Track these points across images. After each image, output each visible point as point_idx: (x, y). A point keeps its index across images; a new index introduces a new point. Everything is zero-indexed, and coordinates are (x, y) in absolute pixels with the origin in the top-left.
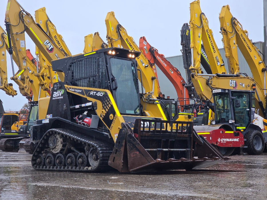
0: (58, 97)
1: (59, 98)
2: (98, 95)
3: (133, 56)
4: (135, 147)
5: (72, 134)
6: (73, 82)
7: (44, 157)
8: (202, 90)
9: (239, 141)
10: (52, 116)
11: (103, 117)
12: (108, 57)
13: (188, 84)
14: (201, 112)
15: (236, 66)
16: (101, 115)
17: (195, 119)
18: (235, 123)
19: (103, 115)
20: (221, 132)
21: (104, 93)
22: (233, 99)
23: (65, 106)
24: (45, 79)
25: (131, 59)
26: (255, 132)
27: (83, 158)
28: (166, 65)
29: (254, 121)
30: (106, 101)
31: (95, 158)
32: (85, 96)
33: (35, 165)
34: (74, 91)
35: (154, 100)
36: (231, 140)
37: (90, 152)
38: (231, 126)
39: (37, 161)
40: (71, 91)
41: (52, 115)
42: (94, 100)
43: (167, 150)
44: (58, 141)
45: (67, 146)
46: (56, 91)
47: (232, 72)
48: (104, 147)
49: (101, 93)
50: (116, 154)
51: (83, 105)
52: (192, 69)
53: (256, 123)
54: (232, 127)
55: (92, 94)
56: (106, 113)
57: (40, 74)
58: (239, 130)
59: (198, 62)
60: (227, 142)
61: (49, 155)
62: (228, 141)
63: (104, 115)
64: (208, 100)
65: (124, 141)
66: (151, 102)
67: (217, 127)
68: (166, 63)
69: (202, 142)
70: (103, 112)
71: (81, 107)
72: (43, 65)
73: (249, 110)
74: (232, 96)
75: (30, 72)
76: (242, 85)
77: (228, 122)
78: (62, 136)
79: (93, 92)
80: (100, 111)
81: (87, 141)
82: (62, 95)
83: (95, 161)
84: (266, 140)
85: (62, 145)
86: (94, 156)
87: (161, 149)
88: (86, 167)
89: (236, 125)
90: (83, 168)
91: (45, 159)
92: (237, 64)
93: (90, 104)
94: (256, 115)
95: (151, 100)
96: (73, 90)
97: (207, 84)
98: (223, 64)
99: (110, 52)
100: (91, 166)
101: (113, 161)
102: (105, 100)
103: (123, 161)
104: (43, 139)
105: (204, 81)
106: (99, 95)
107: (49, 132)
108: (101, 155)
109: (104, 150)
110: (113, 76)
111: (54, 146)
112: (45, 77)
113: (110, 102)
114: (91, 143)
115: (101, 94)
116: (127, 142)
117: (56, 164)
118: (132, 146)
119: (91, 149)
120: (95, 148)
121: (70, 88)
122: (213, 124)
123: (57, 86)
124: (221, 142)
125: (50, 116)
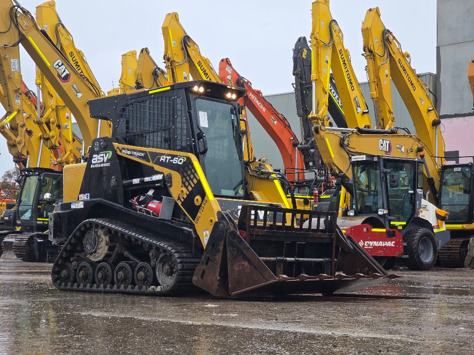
0: (100, 163)
1: (102, 165)
2: (173, 162)
3: (234, 96)
4: (242, 253)
5: (126, 229)
6: (128, 139)
7: (75, 268)
8: (333, 156)
9: (395, 247)
10: (89, 196)
11: (183, 200)
12: (191, 97)
13: (303, 143)
14: (327, 194)
15: (388, 115)
16: (179, 197)
17: (316, 206)
18: (389, 214)
19: (183, 198)
20: (365, 230)
21: (185, 159)
22: (386, 174)
23: (114, 180)
24: (52, 128)
25: (229, 101)
26: (421, 231)
27: (147, 270)
28: (264, 110)
29: (421, 211)
30: (189, 173)
31: (169, 271)
32: (150, 164)
33: (59, 282)
34: (131, 155)
35: (270, 174)
36: (381, 244)
37: (159, 259)
38: (382, 220)
39: (62, 275)
40: (125, 153)
41: (89, 194)
42: (166, 171)
43: (292, 259)
44: (101, 240)
45: (116, 249)
46: (98, 153)
47: (382, 125)
48: (184, 252)
49: (179, 158)
50: (207, 264)
51: (147, 179)
52: (313, 118)
53: (424, 216)
54: (383, 222)
55: (164, 160)
56: (188, 193)
57: (43, 120)
58: (395, 227)
59: (325, 105)
60: (375, 247)
61: (83, 263)
62: (376, 245)
63: (185, 196)
64: (341, 174)
65: (223, 242)
66: (262, 176)
67: (359, 221)
68: (264, 106)
69: (351, 246)
70: (182, 191)
71: (142, 182)
72: (49, 103)
73: (412, 192)
74: (385, 167)
75: (25, 115)
76: (400, 149)
77: (377, 212)
78: (109, 231)
79: (165, 157)
80: (178, 190)
81: (155, 242)
82: (108, 159)
83: (168, 275)
84: (440, 245)
85: (107, 247)
86: (167, 267)
87: (282, 258)
88: (152, 287)
89: (390, 218)
90: (146, 289)
91: (75, 270)
92: (390, 112)
93: (159, 177)
94: (424, 202)
95: (263, 173)
96: (129, 152)
97: (342, 145)
98: (367, 111)
99: (196, 88)
100: (160, 285)
101: (202, 277)
102: (187, 171)
103: (219, 278)
104: (75, 236)
105: (337, 141)
106: (176, 163)
107: (85, 225)
108: (179, 266)
109: (184, 258)
110: (199, 129)
111: (93, 249)
112: (51, 125)
113: (195, 174)
114: (162, 245)
115: (181, 161)
116: (227, 246)
117: (97, 281)
118: (235, 252)
119: (161, 255)
120: (168, 254)
121: (124, 149)
122: (350, 216)
123: (99, 144)
124: (365, 247)
125: (85, 197)
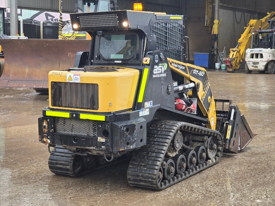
0: (160, 74)
1: (161, 75)
2: (200, 75)
10: (152, 103)
11: (203, 100)
21: (204, 72)
30: (206, 82)
32: (188, 75)
40: (174, 66)
41: (152, 101)
42: (197, 81)
46: (157, 64)
49: (202, 72)
50: (235, 137)
51: (186, 86)
61: (169, 161)
63: (205, 97)
71: (184, 89)
82: (164, 71)
93: (193, 85)
96: (176, 66)
101: (233, 145)
118: (243, 127)
121: (173, 62)
123: (159, 57)
125: (149, 104)
